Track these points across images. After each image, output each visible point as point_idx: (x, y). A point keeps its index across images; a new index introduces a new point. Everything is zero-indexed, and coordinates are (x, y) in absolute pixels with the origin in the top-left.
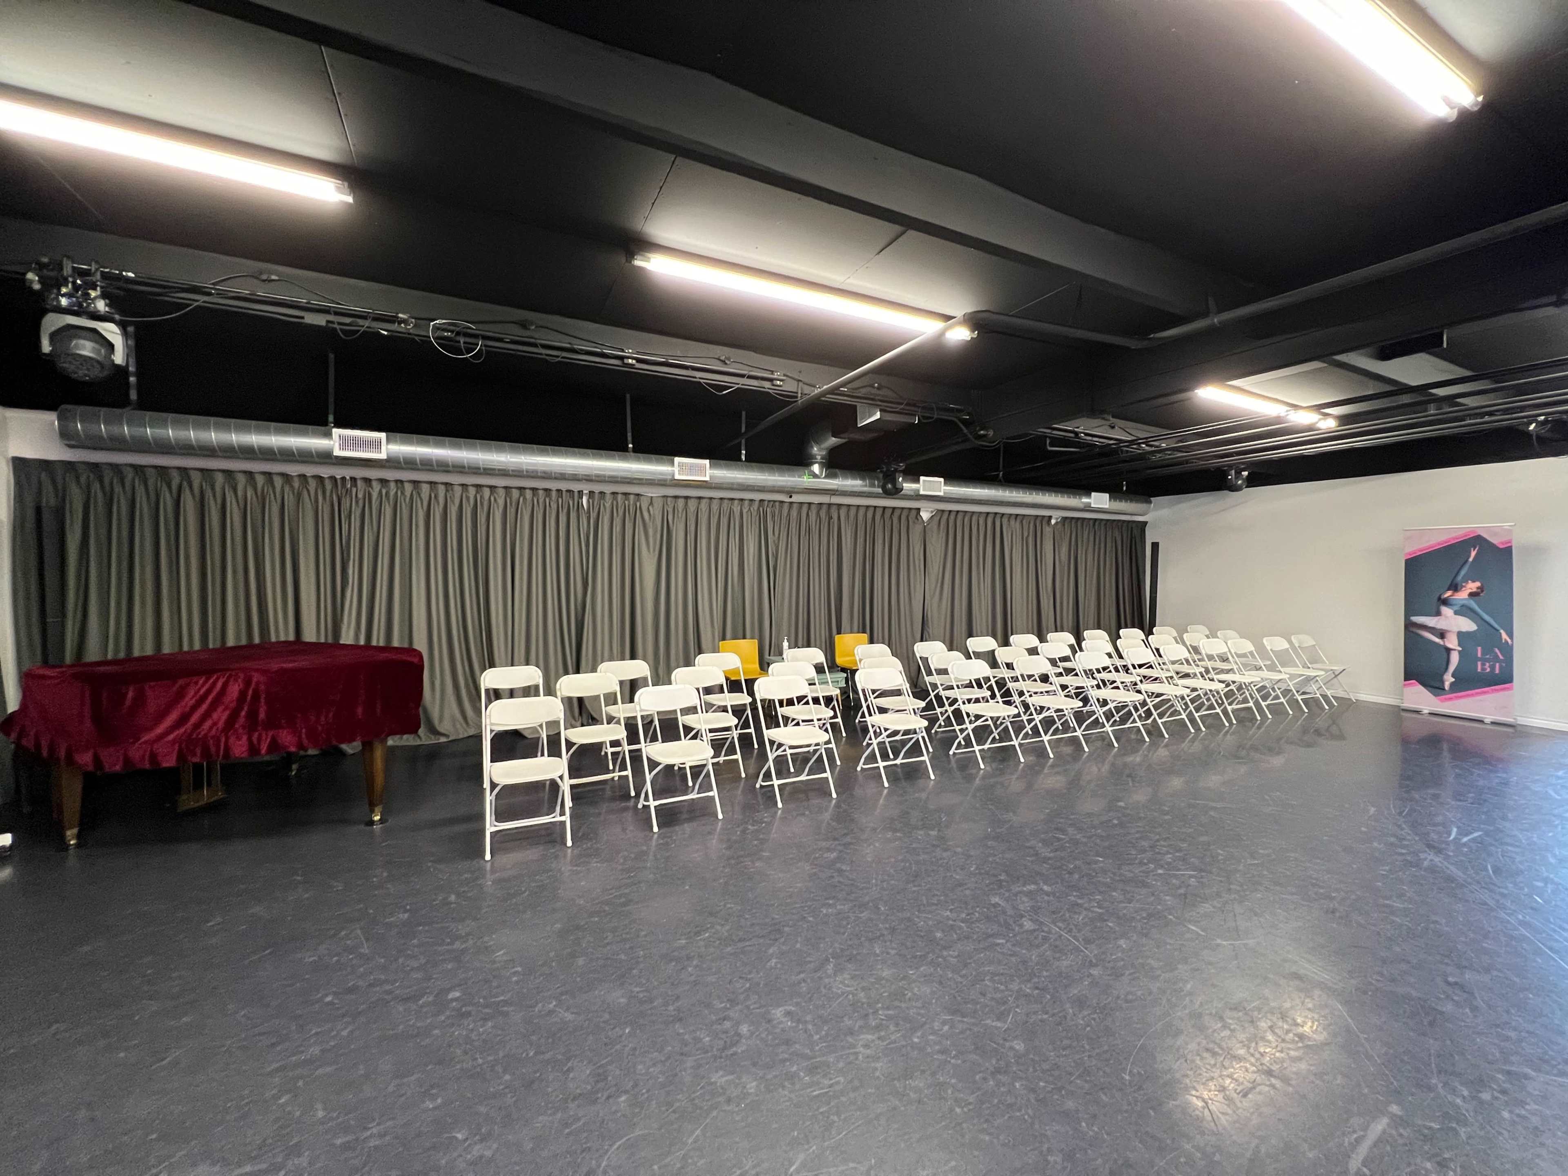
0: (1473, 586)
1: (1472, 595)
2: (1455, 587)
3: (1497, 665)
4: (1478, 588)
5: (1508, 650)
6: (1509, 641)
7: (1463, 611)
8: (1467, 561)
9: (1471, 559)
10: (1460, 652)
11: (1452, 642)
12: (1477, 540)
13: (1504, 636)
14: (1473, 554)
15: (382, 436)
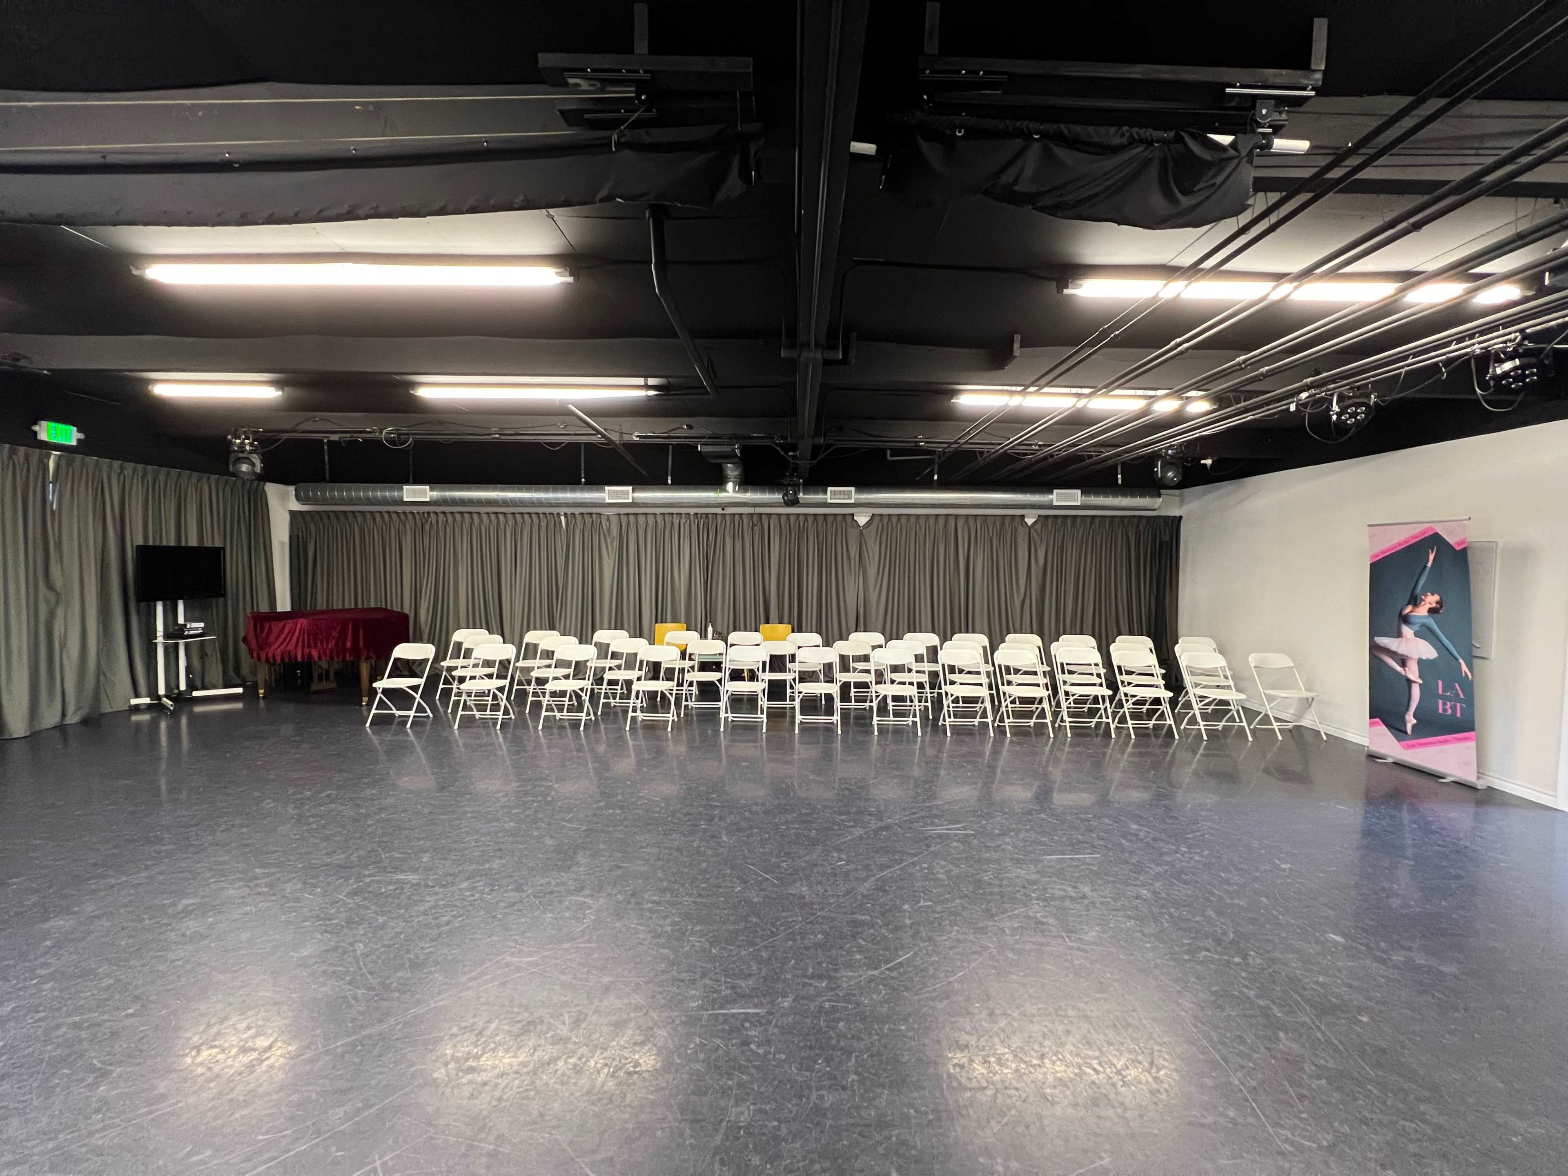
0: (1431, 600)
1: (1432, 611)
2: (1415, 601)
3: (1458, 705)
4: (1437, 603)
5: (1468, 687)
6: (1469, 674)
7: (1426, 632)
8: (1425, 567)
9: (1429, 565)
10: (1420, 685)
11: (1413, 673)
12: (1435, 540)
13: (1464, 668)
14: (1432, 557)
15: (427, 487)
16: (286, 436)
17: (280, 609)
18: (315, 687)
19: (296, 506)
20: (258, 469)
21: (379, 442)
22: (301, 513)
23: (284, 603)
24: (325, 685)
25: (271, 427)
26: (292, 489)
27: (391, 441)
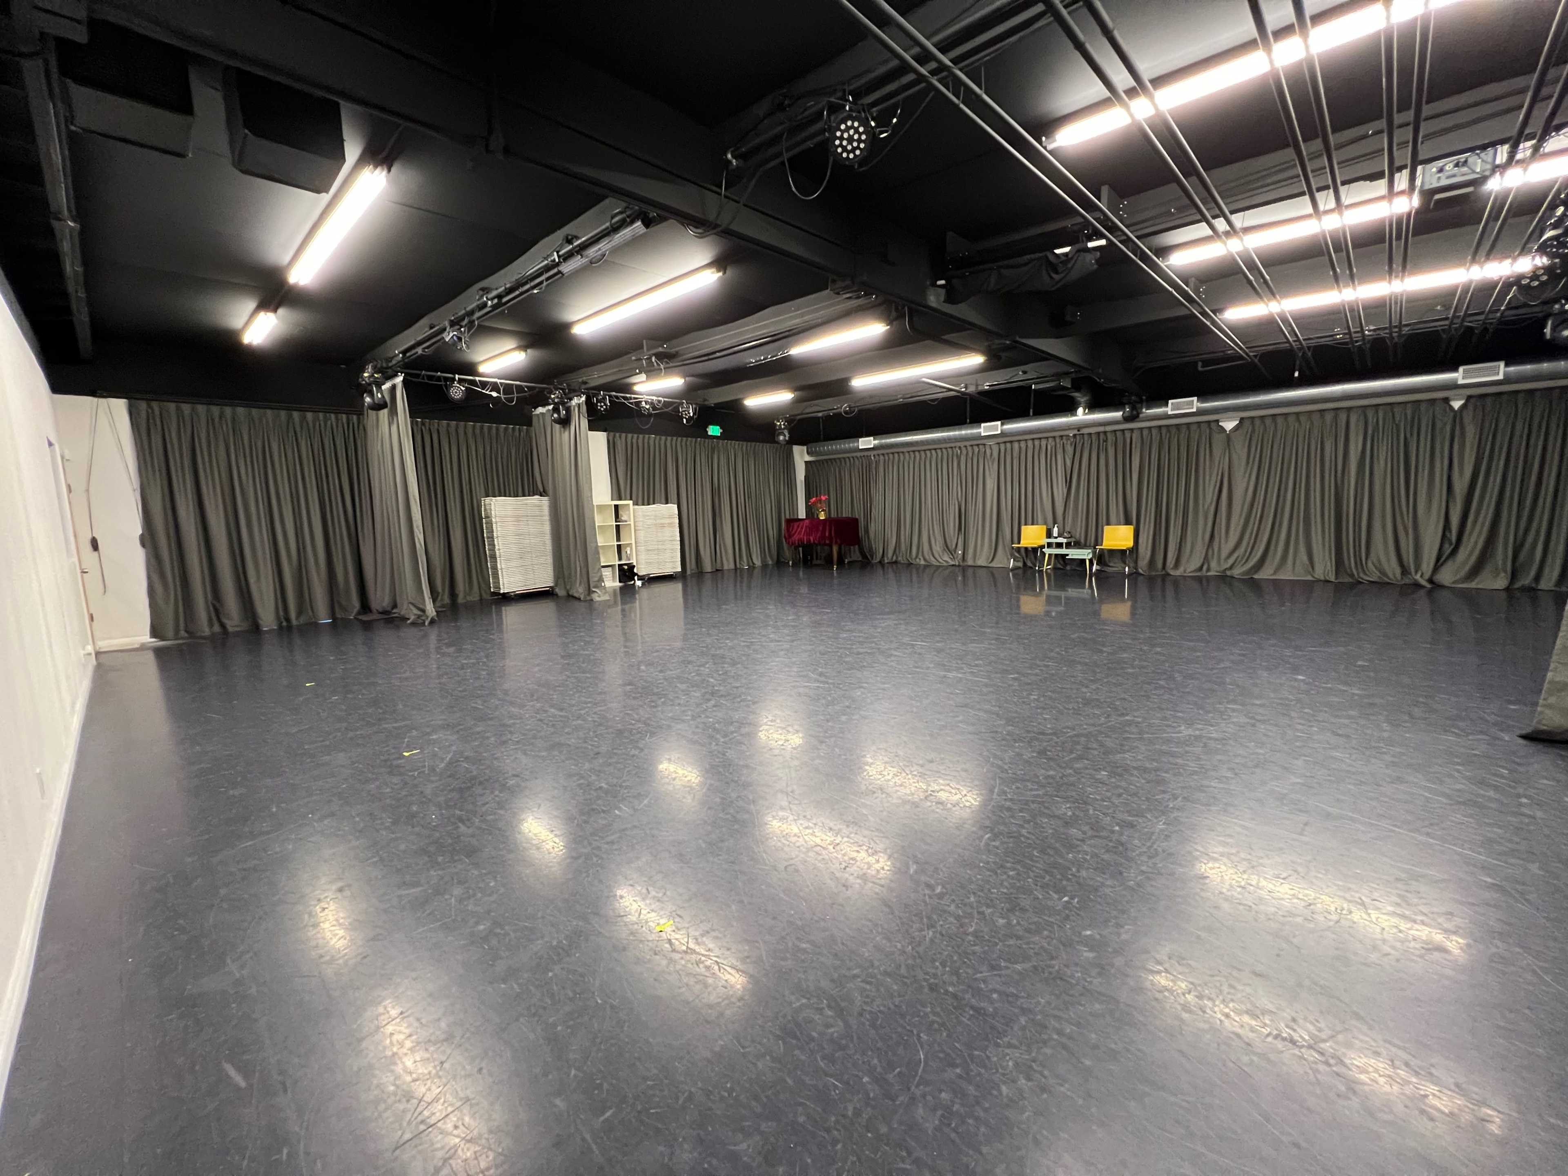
15: (872, 438)
16: (799, 417)
17: (800, 517)
18: (815, 562)
19: (808, 458)
20: (787, 438)
21: (840, 414)
22: (810, 462)
23: (802, 514)
24: (819, 562)
25: (792, 413)
26: (805, 448)
27: (846, 412)
